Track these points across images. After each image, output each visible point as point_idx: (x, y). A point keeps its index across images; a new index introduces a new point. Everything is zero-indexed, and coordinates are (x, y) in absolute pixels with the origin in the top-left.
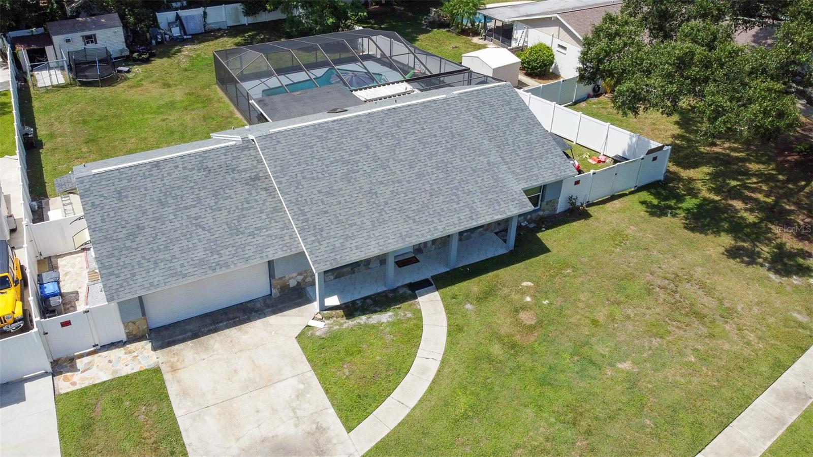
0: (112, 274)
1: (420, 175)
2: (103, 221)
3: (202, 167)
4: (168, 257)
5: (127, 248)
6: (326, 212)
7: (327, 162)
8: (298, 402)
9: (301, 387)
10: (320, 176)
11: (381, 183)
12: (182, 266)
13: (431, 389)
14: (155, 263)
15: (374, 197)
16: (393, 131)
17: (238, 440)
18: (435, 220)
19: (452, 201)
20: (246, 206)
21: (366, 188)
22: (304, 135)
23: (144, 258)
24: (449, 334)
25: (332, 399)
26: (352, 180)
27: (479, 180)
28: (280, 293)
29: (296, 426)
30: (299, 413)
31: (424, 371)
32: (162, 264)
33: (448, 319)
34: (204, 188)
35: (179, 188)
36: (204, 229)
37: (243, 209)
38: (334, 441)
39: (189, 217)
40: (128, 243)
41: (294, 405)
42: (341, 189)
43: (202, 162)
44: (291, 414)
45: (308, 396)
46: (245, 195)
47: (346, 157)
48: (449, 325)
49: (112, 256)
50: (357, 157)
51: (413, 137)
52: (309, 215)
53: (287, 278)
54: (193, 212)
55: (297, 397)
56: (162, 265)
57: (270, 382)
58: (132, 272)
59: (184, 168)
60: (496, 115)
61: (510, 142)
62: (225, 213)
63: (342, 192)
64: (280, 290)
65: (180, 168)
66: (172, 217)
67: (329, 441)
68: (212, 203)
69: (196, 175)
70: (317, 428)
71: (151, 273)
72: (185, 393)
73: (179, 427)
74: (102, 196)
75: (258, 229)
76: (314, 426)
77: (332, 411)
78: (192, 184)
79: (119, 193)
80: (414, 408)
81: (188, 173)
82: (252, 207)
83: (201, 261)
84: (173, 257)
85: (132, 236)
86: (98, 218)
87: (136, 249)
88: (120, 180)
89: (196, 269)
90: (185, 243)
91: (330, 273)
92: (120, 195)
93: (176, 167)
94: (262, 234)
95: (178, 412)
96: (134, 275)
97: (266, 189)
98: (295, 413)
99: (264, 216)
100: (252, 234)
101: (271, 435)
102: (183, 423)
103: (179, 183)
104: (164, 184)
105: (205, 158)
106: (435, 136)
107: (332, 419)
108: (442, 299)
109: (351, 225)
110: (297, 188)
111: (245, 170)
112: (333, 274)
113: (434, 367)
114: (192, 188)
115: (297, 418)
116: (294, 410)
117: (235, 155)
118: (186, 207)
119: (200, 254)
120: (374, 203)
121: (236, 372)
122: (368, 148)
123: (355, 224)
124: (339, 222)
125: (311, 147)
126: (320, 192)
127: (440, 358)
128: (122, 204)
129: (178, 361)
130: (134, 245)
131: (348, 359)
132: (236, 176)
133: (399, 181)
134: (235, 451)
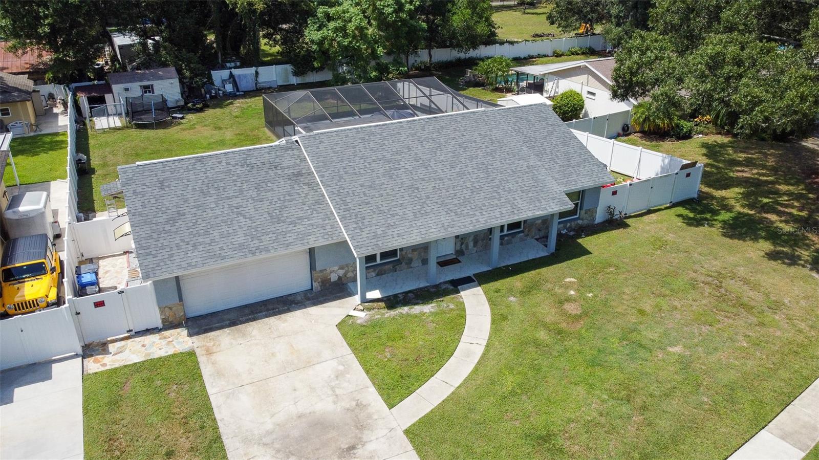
1: (461, 174)
2: (144, 206)
4: (208, 240)
5: (167, 232)
6: (368, 203)
7: (369, 160)
8: (337, 382)
9: (341, 368)
10: (362, 171)
11: (423, 179)
12: (221, 249)
13: (476, 369)
14: (194, 246)
15: (416, 191)
16: (434, 136)
17: (273, 416)
18: (477, 213)
19: (493, 198)
20: (288, 198)
21: (408, 183)
22: (347, 136)
23: (183, 241)
24: (493, 322)
25: (373, 379)
26: (394, 177)
27: (520, 180)
28: (321, 286)
29: (335, 403)
30: (338, 391)
31: (468, 354)
32: (201, 246)
33: (492, 310)
34: (247, 181)
35: (221, 180)
36: (245, 217)
37: (285, 201)
38: (375, 417)
39: (230, 206)
40: (168, 227)
41: (333, 384)
42: (383, 184)
43: (245, 159)
44: (330, 392)
45: (348, 376)
46: (288, 188)
47: (388, 156)
48: (493, 314)
49: (151, 237)
50: (399, 157)
51: (453, 142)
52: (350, 205)
53: (328, 271)
54: (235, 202)
55: (337, 377)
56: (201, 248)
57: (309, 364)
58: (171, 253)
59: (228, 164)
60: (534, 129)
61: (548, 151)
62: (267, 203)
63: (383, 186)
64: (320, 284)
65: (224, 163)
66: (213, 205)
67: (369, 416)
68: (254, 194)
69: (240, 170)
70: (357, 405)
71: (189, 255)
72: (219, 374)
73: (211, 404)
74: (144, 185)
75: (299, 218)
76: (354, 403)
77: (372, 389)
78: (235, 178)
79: (162, 183)
80: (458, 387)
81: (231, 168)
82: (294, 199)
83: (241, 245)
84: (213, 241)
85: (172, 221)
86: (139, 205)
87: (176, 233)
88: (164, 172)
89: (236, 252)
90: (225, 228)
91: (372, 270)
92: (162, 185)
93: (220, 162)
94: (303, 223)
95: (210, 390)
96: (171, 256)
97: (308, 184)
98: (334, 391)
99: (306, 208)
100: (293, 223)
101: (308, 411)
102: (215, 400)
103: (222, 176)
104: (207, 177)
106: (475, 142)
107: (373, 398)
108: (485, 293)
109: (393, 215)
110: (339, 181)
111: (288, 167)
112: (375, 271)
113: (479, 351)
114: (234, 181)
115: (336, 395)
116: (333, 389)
117: (278, 154)
118: (228, 198)
119: (240, 238)
120: (416, 196)
121: (273, 354)
122: (410, 149)
123: (397, 215)
124: (381, 212)
125: (354, 147)
126: (362, 185)
127: (485, 343)
128: (163, 192)
129: (214, 345)
130: (174, 229)
131: (390, 344)
132: (279, 172)
133: (440, 179)
134: (269, 426)
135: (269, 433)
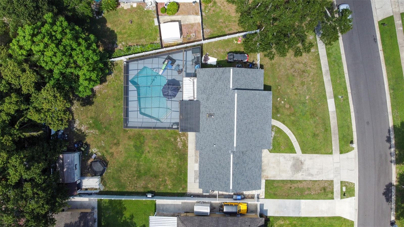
0: (256, 188)
2: (244, 188)
3: (236, 164)
4: (256, 177)
5: (251, 184)
7: (247, 136)
9: (283, 157)
10: (250, 139)
11: (256, 125)
12: (258, 174)
13: (295, 135)
16: (243, 115)
19: (265, 111)
20: (249, 157)
21: (256, 130)
22: (238, 138)
23: (254, 181)
24: (284, 124)
25: (288, 153)
26: (254, 132)
27: (262, 100)
29: (291, 161)
34: (242, 165)
36: (252, 168)
39: (248, 170)
43: (235, 164)
45: (286, 156)
48: (282, 123)
50: (248, 128)
52: (259, 146)
54: (247, 169)
55: (285, 158)
56: (257, 178)
57: (279, 162)
59: (235, 168)
62: (249, 162)
66: (247, 174)
67: (296, 157)
69: (238, 166)
75: (255, 156)
76: (292, 158)
77: (291, 154)
80: (297, 140)
84: (256, 175)
85: (249, 183)
86: (243, 189)
88: (235, 183)
93: (235, 170)
95: (278, 179)
96: (257, 184)
101: (291, 166)
102: (281, 179)
103: (239, 170)
104: (238, 174)
105: (234, 163)
108: (274, 119)
111: (240, 155)
113: (290, 132)
114: (241, 168)
116: (287, 160)
117: (235, 156)
118: (246, 170)
119: (257, 170)
120: (260, 130)
121: (274, 167)
124: (262, 139)
125: (242, 138)
126: (254, 141)
127: (288, 129)
128: (240, 184)
130: (251, 183)
131: (280, 146)
132: (241, 157)
134: (291, 173)
135: (292, 173)
